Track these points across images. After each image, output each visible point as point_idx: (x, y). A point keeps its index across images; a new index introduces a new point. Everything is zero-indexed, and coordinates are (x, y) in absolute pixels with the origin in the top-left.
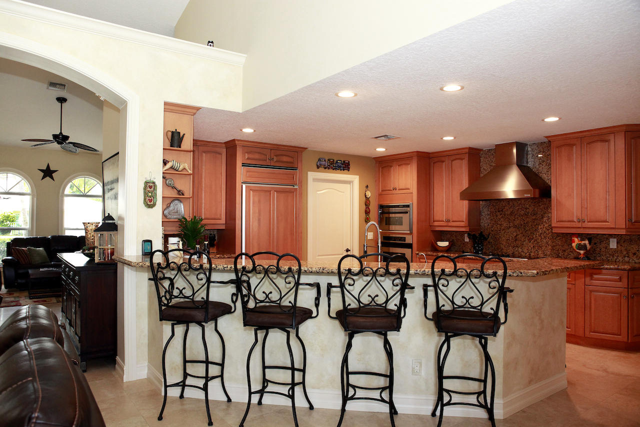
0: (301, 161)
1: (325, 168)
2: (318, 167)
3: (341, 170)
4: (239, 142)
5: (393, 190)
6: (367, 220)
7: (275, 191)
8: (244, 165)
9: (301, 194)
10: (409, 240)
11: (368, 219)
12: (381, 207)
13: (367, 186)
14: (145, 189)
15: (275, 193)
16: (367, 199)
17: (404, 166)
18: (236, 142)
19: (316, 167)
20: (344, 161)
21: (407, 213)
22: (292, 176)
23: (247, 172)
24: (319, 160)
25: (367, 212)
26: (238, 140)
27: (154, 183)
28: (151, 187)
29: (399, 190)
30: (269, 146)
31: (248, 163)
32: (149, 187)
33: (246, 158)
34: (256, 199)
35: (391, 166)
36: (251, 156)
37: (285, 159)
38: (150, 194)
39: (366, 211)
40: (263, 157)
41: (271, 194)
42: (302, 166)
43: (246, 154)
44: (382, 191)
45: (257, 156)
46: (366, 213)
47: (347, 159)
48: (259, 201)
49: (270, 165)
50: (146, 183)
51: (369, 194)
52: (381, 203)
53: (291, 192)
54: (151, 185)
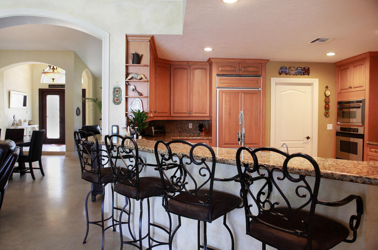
0: (265, 69)
1: (287, 74)
2: (280, 74)
3: (301, 75)
4: (214, 60)
5: (349, 88)
6: (327, 115)
7: (242, 93)
8: (218, 75)
9: (264, 95)
10: (361, 131)
11: (327, 113)
12: (340, 103)
13: (327, 87)
14: (114, 92)
15: (243, 94)
16: (327, 97)
17: (358, 67)
18: (212, 60)
19: (278, 74)
20: (304, 68)
21: (360, 107)
22: (257, 81)
23: (220, 80)
24: (281, 68)
25: (327, 108)
26: (213, 58)
27: (119, 88)
28: (117, 91)
29: (354, 88)
30: (237, 60)
31: (223, 74)
32: (116, 91)
33: (220, 70)
34: (228, 99)
35: (348, 69)
36: (223, 69)
37: (251, 69)
38: (117, 96)
39: (325, 107)
40: (233, 69)
41: (239, 95)
42: (265, 73)
43: (220, 68)
44: (340, 90)
45: (228, 68)
46: (325, 109)
47: (306, 66)
48: (230, 100)
49: (239, 74)
50: (115, 89)
51: (328, 93)
52: (340, 100)
53: (257, 93)
54: (117, 89)
